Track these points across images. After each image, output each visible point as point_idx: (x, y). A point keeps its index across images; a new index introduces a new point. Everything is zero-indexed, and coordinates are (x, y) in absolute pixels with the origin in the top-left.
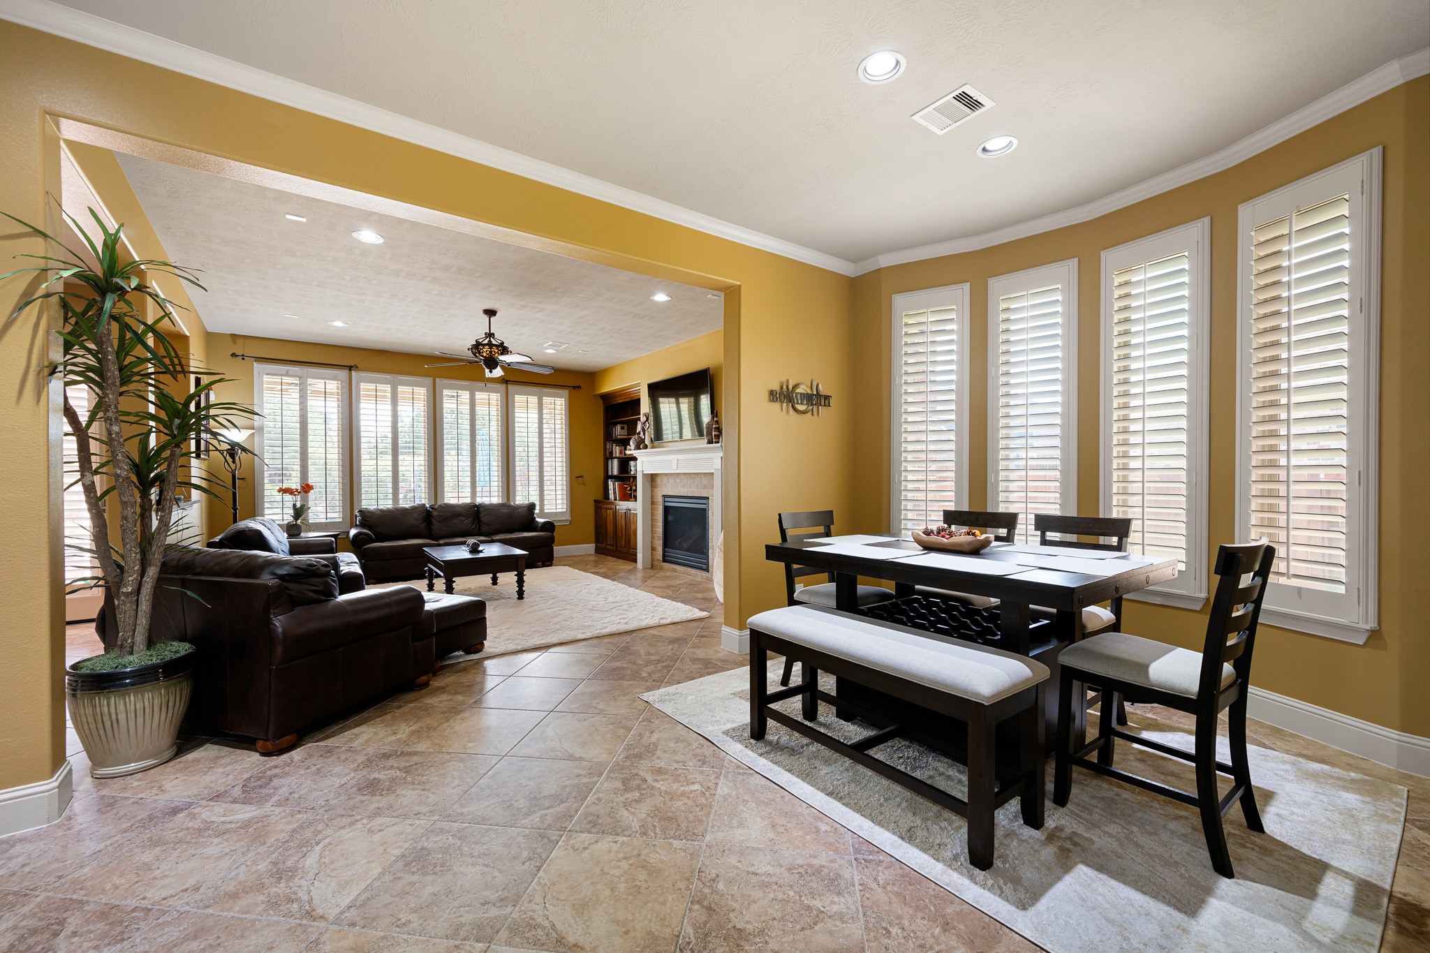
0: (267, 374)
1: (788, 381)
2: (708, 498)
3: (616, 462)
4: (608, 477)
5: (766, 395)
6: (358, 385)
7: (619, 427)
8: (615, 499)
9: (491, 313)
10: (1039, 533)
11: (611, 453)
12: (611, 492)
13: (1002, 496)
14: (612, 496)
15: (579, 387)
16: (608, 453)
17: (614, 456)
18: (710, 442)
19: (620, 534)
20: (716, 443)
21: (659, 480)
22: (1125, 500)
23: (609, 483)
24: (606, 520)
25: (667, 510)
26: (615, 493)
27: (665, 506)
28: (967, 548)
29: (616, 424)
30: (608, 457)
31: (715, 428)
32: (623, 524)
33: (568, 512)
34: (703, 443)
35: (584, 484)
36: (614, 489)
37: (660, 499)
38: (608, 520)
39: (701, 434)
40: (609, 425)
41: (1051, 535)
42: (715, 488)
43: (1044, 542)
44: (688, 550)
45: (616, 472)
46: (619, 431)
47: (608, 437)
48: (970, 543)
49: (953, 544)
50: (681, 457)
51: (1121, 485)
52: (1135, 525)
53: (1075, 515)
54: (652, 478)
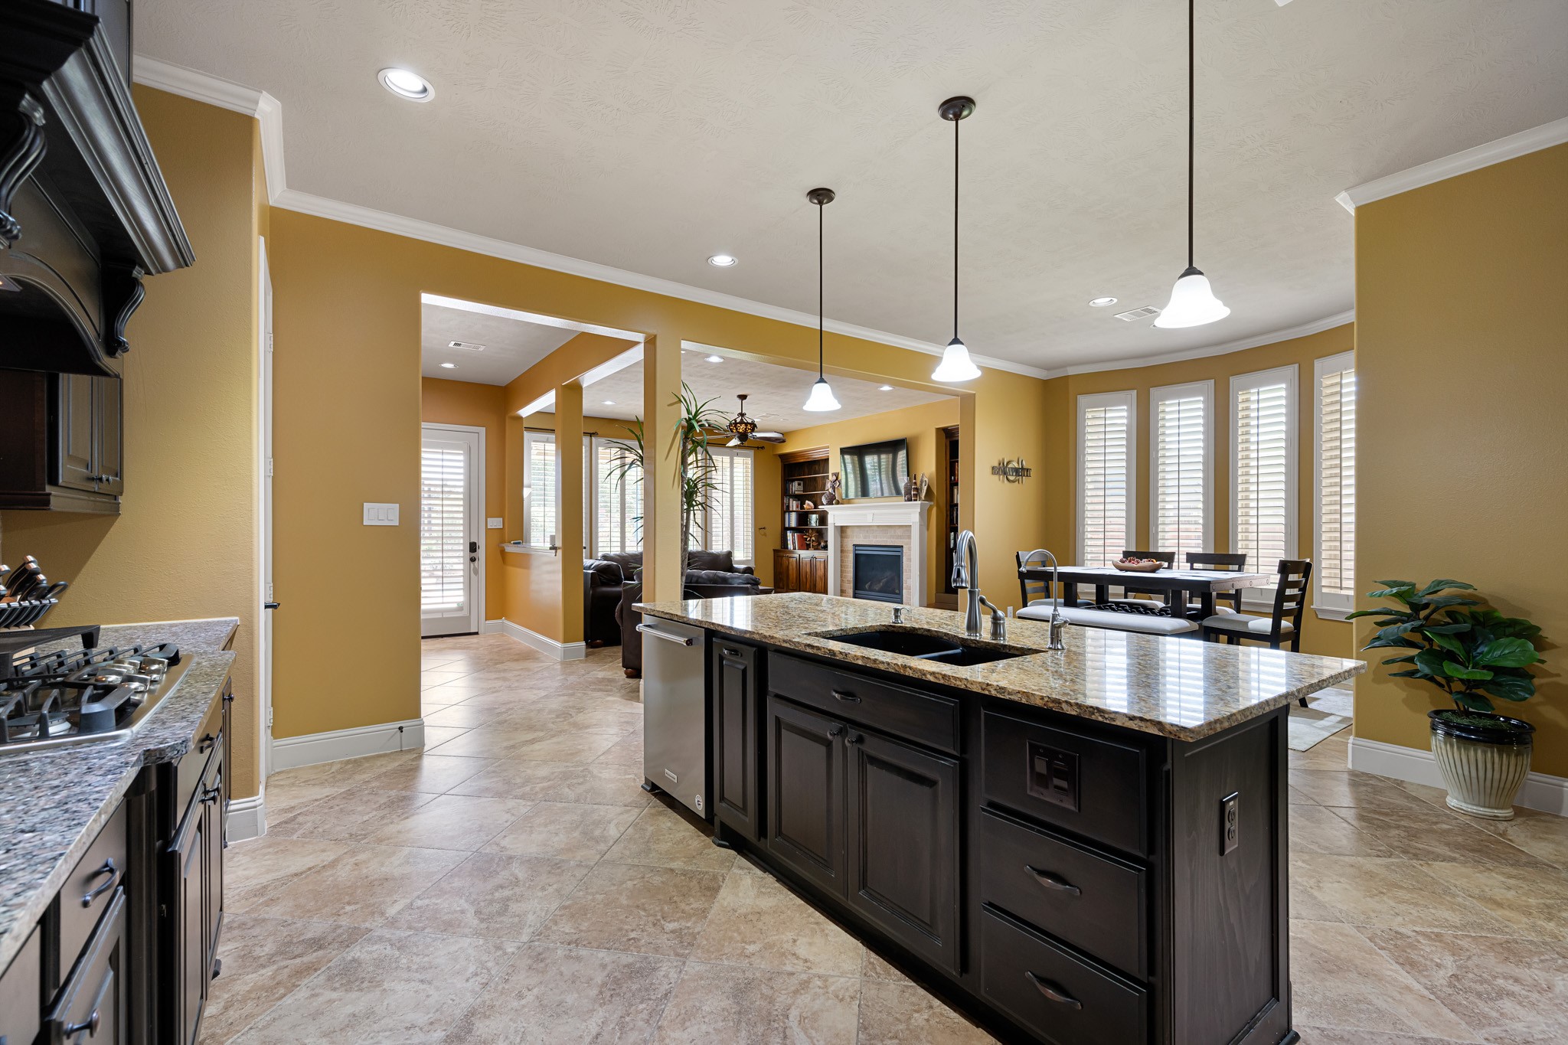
0: (534, 441)
1: (1003, 460)
2: (902, 546)
3: (794, 516)
4: (785, 529)
5: (990, 470)
6: (597, 449)
7: (796, 483)
8: (794, 549)
9: (743, 397)
10: (1189, 564)
11: (788, 507)
12: (790, 543)
13: (1160, 543)
14: (790, 546)
15: (763, 448)
16: (785, 507)
17: (791, 509)
18: (910, 500)
19: (804, 580)
20: (914, 500)
21: (849, 532)
22: (1247, 545)
23: (788, 534)
24: (788, 567)
25: (857, 557)
26: (794, 543)
27: (856, 554)
28: (1149, 569)
29: (793, 481)
30: (786, 510)
31: (914, 488)
32: (808, 570)
33: (753, 560)
34: (901, 501)
35: (765, 535)
36: (793, 540)
37: (851, 548)
38: (790, 567)
39: (898, 492)
40: (787, 480)
41: (1196, 565)
42: (912, 537)
43: (1192, 568)
44: (879, 591)
45: (793, 524)
46: (796, 487)
47: (786, 493)
48: (1150, 566)
49: (1140, 567)
50: (876, 511)
51: (1244, 534)
52: (1248, 560)
53: (1213, 552)
54: (842, 530)
